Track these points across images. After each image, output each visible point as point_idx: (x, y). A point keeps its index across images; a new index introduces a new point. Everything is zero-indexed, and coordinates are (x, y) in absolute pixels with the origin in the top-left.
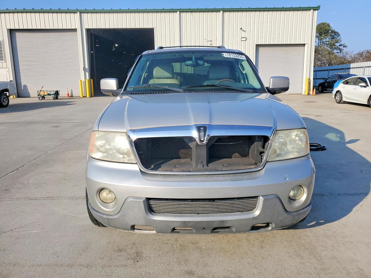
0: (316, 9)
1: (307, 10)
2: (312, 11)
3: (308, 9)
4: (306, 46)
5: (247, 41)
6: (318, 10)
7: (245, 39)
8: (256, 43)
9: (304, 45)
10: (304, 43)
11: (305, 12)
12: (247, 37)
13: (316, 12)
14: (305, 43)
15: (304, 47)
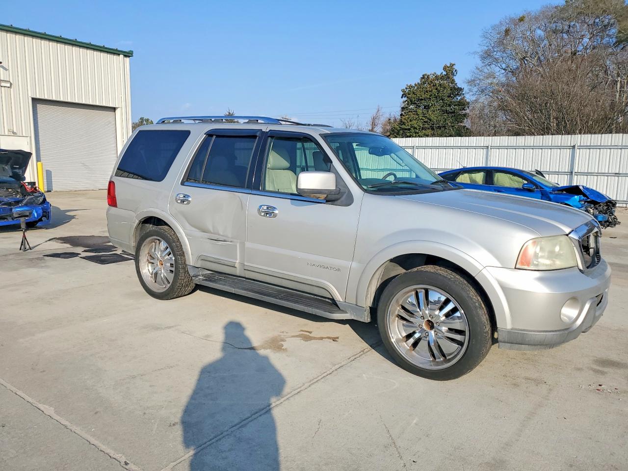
0: (128, 55)
1: (114, 54)
2: (122, 56)
3: (115, 52)
4: (118, 111)
5: (12, 89)
6: (129, 57)
7: (8, 85)
8: (31, 95)
9: (114, 109)
10: (115, 106)
11: (112, 56)
12: (11, 82)
13: (127, 59)
14: (117, 106)
15: (115, 112)
